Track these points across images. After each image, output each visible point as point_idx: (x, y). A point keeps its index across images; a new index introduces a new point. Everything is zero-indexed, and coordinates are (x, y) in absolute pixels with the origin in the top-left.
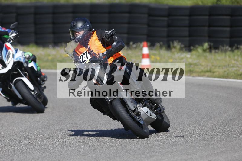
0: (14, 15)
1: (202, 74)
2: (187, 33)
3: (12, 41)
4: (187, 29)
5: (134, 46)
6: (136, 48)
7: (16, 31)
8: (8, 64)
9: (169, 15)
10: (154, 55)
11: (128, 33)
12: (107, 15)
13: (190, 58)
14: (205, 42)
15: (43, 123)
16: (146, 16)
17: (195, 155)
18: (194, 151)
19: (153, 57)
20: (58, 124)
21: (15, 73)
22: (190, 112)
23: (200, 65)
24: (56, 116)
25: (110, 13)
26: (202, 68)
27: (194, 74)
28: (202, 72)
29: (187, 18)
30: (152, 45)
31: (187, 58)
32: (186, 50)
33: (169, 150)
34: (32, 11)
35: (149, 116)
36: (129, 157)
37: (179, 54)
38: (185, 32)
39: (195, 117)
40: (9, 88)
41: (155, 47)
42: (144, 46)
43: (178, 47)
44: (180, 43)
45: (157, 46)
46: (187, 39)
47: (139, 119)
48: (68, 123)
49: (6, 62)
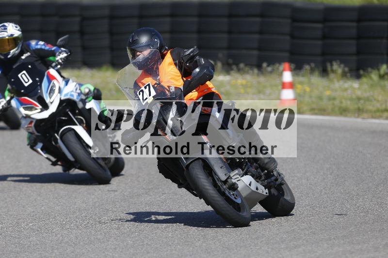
0: (78, 19)
1: (378, 114)
2: (353, 49)
3: (59, 66)
4: (354, 42)
5: (270, 69)
6: (271, 72)
7: (67, 50)
8: (51, 103)
9: (325, 21)
10: (301, 83)
11: (259, 49)
12: (225, 20)
13: (359, 88)
14: (382, 63)
15: (123, 192)
16: (289, 21)
17: (366, 245)
18: (365, 237)
19: (299, 86)
20: (146, 194)
21: (64, 118)
22: (359, 176)
23: (375, 100)
24: (144, 180)
25: (230, 16)
26: (378, 105)
27: (365, 115)
28: (378, 110)
29: (355, 24)
30: (297, 68)
31: (354, 89)
32: (351, 76)
33: (325, 237)
34: (107, 12)
35: (252, 191)
36: (261, 248)
37: (341, 82)
38: (351, 46)
39: (366, 184)
40: (53, 143)
41: (303, 72)
42: (284, 70)
43: (340, 71)
44: (342, 66)
45: (306, 70)
46: (354, 58)
47: (233, 195)
48: (163, 193)
49: (48, 100)
